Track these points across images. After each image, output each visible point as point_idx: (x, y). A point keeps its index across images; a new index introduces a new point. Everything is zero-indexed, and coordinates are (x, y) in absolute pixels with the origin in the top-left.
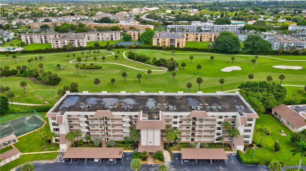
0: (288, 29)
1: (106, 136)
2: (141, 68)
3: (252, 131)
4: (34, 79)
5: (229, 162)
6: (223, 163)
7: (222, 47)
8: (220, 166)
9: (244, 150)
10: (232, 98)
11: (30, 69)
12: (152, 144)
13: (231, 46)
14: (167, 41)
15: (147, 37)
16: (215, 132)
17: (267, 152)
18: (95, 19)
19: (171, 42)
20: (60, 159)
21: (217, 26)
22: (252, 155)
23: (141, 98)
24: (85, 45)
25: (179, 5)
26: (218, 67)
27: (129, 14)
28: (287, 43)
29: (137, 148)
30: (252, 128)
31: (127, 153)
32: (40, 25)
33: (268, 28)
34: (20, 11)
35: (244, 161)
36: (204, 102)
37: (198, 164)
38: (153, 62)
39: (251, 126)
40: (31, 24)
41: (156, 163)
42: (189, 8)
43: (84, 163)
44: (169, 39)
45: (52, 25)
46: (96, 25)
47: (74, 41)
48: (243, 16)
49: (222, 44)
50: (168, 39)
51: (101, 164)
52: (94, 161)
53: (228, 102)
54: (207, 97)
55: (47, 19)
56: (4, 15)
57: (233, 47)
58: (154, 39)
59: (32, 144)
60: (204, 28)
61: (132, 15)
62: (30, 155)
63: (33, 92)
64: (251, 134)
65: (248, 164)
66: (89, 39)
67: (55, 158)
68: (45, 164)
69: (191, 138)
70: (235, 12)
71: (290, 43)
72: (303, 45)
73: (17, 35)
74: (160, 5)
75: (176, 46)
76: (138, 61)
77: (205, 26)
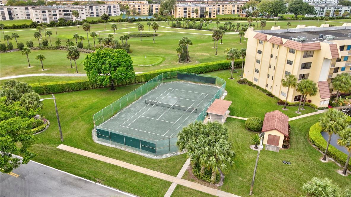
47: (71, 11)
72: (341, 9)
75: (207, 17)
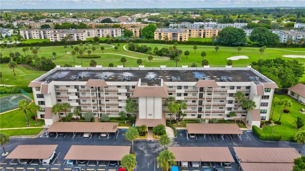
0: (294, 27)
1: (99, 112)
2: (142, 57)
3: (270, 105)
4: (27, 66)
5: (244, 138)
6: (236, 140)
7: (227, 40)
8: (234, 142)
9: (261, 127)
10: (244, 72)
11: (23, 56)
12: (151, 117)
13: (237, 38)
14: (170, 35)
15: (148, 31)
16: (225, 106)
17: (288, 129)
18: (97, 21)
19: (173, 36)
20: (44, 134)
21: (220, 25)
22: (270, 132)
23: (140, 72)
24: (84, 39)
25: (181, 12)
26: (224, 57)
27: (131, 18)
28: (296, 35)
29: (135, 123)
30: (269, 101)
31: (123, 129)
32: (41, 25)
33: (273, 27)
34: (23, 16)
35: (263, 137)
36: (211, 75)
37: (206, 140)
38: (154, 52)
39: (268, 99)
40: (32, 24)
41: (156, 139)
42: (191, 13)
43: (72, 138)
44: (172, 33)
45: (53, 25)
46: (97, 24)
47: (73, 35)
48: (246, 18)
49: (227, 36)
50: (170, 33)
51: (91, 139)
52: (84, 136)
53: (239, 75)
54: (215, 72)
55: (49, 20)
56: (7, 19)
57: (239, 39)
58: (156, 33)
59: (13, 120)
60: (207, 27)
61: (134, 18)
62: (10, 131)
63: (24, 76)
64: (268, 108)
65: (266, 140)
66: (89, 35)
67: (39, 133)
68: (25, 139)
69: (198, 114)
70: (237, 16)
71: (298, 36)
73: (16, 33)
74: (162, 12)
75: (179, 40)
76: (138, 52)
77: (208, 25)
